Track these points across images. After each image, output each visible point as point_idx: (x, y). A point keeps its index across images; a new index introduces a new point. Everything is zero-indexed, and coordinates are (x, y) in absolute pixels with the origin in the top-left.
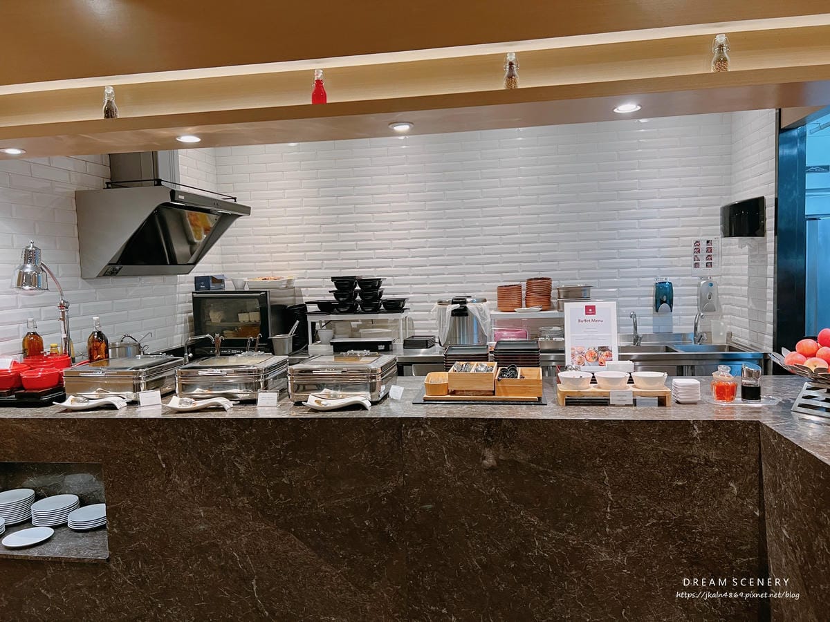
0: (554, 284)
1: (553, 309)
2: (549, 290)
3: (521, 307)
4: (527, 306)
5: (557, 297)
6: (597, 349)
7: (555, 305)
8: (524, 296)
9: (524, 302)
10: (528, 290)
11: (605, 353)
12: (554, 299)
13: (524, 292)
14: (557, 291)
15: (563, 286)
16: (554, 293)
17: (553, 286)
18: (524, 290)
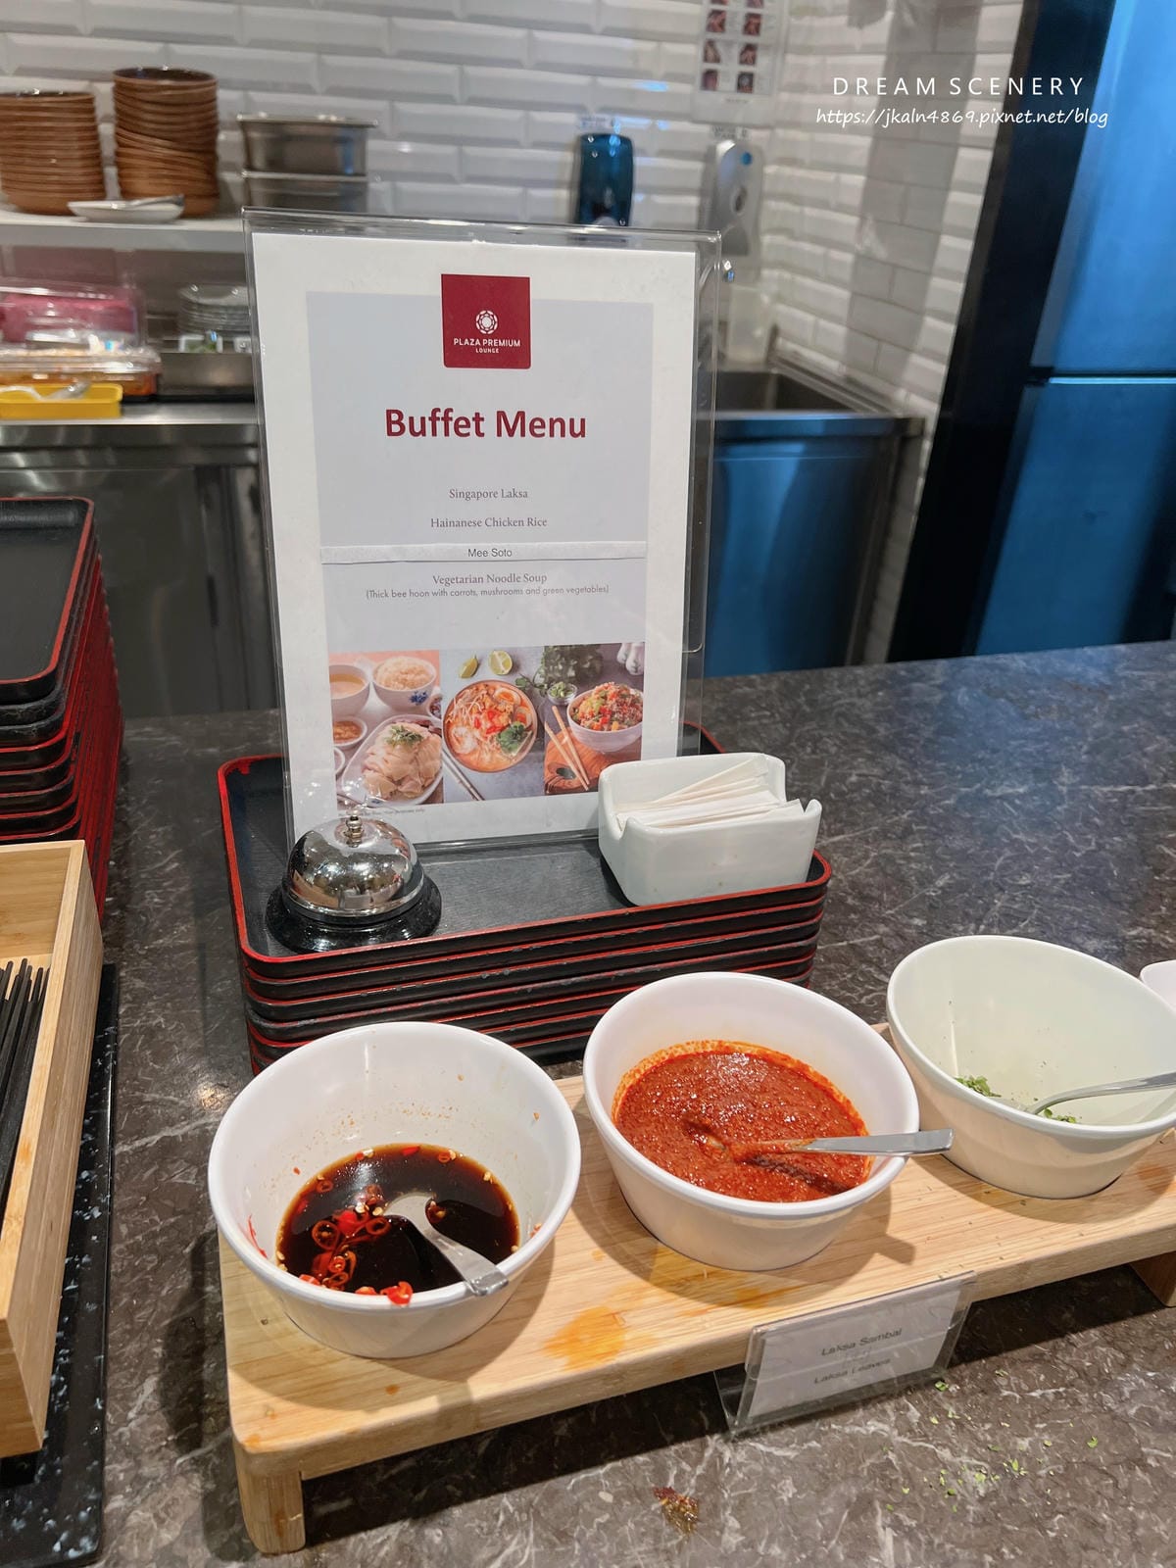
0: (229, 102)
1: (227, 210)
2: (209, 127)
3: (100, 194)
4: (126, 194)
5: (239, 158)
6: (534, 669)
7: (238, 196)
8: (108, 148)
9: (111, 172)
10: (125, 120)
11: (590, 700)
12: (232, 167)
13: (106, 130)
14: (236, 136)
15: (263, 115)
16: (227, 139)
17: (223, 114)
18: (106, 119)
